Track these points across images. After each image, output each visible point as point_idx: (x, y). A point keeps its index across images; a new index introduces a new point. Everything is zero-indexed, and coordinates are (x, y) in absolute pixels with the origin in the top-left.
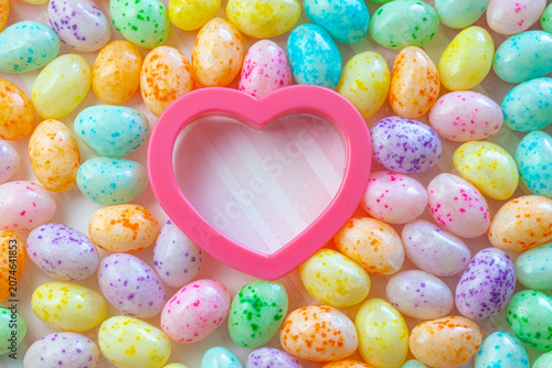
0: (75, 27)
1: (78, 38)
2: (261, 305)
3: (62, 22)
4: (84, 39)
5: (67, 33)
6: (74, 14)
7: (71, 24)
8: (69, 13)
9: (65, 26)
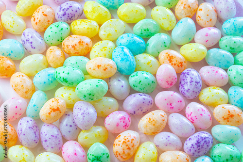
0: (31, 43)
1: (32, 47)
2: (99, 158)
3: (27, 41)
4: (34, 48)
5: (28, 45)
6: (32, 37)
7: (30, 41)
8: (30, 37)
9: (27, 42)
